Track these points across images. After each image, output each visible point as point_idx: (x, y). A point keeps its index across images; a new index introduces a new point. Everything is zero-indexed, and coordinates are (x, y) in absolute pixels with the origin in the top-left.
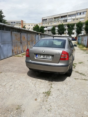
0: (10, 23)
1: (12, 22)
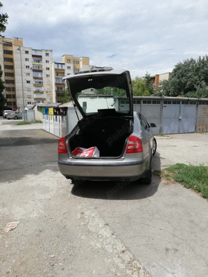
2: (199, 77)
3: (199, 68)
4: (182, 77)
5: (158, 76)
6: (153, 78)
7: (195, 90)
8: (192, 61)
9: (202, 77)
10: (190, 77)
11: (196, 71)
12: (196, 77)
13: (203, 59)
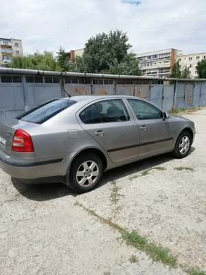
0: (146, 59)
1: (149, 57)
2: (112, 54)
3: (111, 44)
4: (95, 53)
5: (73, 52)
6: (68, 55)
7: (108, 68)
8: (104, 36)
9: (115, 54)
10: (103, 53)
11: (108, 47)
12: (109, 54)
13: (115, 34)
